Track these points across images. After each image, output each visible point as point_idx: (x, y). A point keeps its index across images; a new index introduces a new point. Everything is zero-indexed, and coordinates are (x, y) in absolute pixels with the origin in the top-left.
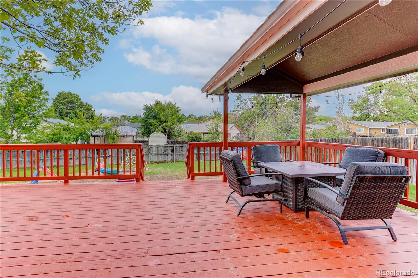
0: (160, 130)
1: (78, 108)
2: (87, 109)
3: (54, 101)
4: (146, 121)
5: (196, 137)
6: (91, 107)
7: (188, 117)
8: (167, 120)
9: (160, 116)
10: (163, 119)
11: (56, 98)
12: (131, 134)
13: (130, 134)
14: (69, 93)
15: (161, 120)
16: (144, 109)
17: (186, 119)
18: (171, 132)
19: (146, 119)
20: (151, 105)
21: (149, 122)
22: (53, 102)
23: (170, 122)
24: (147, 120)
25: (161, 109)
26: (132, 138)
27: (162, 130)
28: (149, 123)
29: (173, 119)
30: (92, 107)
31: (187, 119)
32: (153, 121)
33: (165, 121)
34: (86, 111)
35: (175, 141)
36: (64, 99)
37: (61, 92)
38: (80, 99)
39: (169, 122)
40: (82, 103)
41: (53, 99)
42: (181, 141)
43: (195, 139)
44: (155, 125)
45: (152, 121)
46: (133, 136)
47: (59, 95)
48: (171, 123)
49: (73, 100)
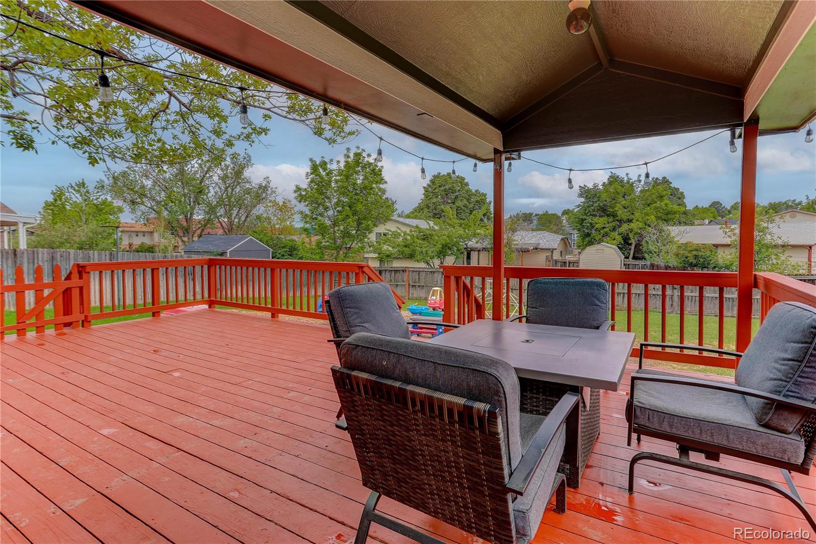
0: (614, 239)
1: (461, 200)
2: (477, 202)
3: (426, 191)
4: (583, 220)
5: (696, 257)
6: (483, 198)
7: (732, 207)
8: (632, 217)
9: (616, 209)
10: (622, 213)
11: (428, 185)
12: (547, 247)
13: (544, 247)
14: (448, 175)
15: (619, 218)
16: (580, 195)
17: (727, 212)
18: (642, 245)
19: (585, 217)
20: (595, 186)
21: (591, 224)
22: (424, 192)
23: (637, 221)
24: (585, 219)
25: (618, 193)
26: (549, 254)
27: (619, 239)
28: (588, 225)
29: (647, 214)
30: (485, 196)
31: (730, 212)
32: (599, 221)
33: (628, 219)
34: (474, 205)
35: (648, 263)
36: (440, 186)
37: (436, 174)
38: (467, 184)
39: (634, 221)
40: (468, 191)
41: (424, 188)
42: (662, 264)
43: (694, 262)
44: (604, 228)
45: (597, 221)
46: (552, 250)
47: (433, 181)
48: (641, 225)
49: (453, 187)
